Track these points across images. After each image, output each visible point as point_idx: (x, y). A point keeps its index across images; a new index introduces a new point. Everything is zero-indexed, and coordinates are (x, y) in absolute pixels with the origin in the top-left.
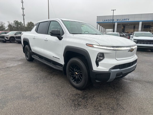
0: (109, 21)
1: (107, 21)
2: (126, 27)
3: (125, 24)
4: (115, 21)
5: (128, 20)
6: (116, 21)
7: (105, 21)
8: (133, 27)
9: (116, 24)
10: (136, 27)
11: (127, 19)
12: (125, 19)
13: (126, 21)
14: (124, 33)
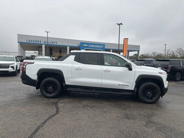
0: (35, 42)
1: (33, 42)
2: (53, 50)
3: (52, 47)
4: (42, 43)
5: (57, 43)
6: (44, 43)
7: (29, 41)
8: (59, 51)
9: (44, 46)
10: (62, 51)
11: (55, 42)
12: (53, 42)
13: (54, 44)
14: (53, 57)
